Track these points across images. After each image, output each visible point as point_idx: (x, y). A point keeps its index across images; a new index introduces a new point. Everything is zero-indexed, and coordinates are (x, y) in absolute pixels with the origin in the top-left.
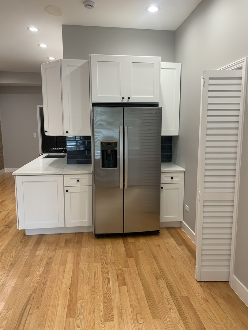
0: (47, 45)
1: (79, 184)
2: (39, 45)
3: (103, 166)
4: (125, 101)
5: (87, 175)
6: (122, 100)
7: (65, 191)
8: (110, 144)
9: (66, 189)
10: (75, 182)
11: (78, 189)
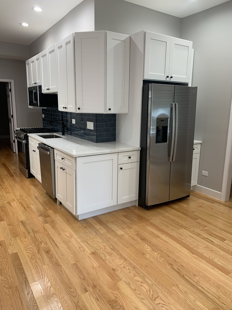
0: (28, 24)
1: (130, 161)
2: (21, 24)
3: (157, 142)
4: (168, 80)
5: (136, 151)
6: (166, 79)
7: (119, 169)
8: (163, 120)
9: (120, 166)
10: (126, 159)
11: (129, 166)
